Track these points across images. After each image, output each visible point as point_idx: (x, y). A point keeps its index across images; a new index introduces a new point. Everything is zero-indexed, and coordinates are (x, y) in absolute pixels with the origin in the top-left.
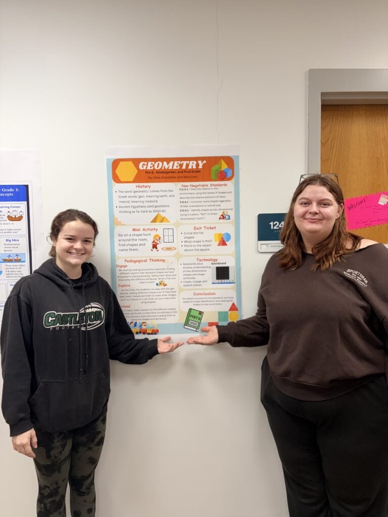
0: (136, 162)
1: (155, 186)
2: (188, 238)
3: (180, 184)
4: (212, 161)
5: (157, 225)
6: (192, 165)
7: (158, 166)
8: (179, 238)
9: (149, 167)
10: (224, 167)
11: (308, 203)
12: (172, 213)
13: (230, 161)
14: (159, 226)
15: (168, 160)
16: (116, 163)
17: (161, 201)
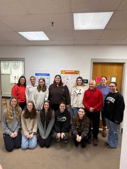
0: (65, 71)
1: (67, 74)
2: (72, 82)
3: (71, 74)
4: (76, 71)
5: (67, 80)
6: (73, 72)
7: (68, 72)
8: (70, 82)
9: (67, 72)
10: (78, 72)
11: (57, 78)
12: (70, 79)
13: (78, 71)
14: (68, 80)
15: (69, 71)
16: (62, 71)
17: (68, 77)
